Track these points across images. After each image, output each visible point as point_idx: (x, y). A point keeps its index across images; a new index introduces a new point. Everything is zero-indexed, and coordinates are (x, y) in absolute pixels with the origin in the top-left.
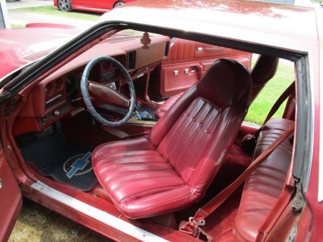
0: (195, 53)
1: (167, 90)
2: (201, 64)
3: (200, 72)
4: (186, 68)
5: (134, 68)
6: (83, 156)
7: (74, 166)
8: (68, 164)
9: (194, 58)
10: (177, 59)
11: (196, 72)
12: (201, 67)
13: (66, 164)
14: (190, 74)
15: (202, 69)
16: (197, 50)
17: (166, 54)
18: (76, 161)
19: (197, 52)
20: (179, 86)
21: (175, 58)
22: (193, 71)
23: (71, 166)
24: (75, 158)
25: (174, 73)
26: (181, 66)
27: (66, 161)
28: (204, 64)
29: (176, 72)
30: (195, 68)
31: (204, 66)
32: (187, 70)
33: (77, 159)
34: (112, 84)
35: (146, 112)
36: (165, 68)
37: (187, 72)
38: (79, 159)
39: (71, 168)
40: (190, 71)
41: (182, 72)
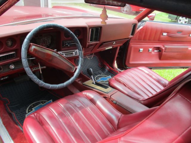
0: (160, 37)
1: (131, 62)
2: (164, 47)
3: (162, 52)
4: (151, 48)
5: (99, 41)
6: (46, 102)
7: (34, 109)
8: (32, 106)
9: (159, 40)
10: (144, 40)
11: (158, 52)
12: (163, 48)
13: (31, 106)
14: (153, 53)
15: (164, 50)
16: (162, 34)
17: (133, 34)
18: (39, 105)
19: (162, 36)
20: (142, 61)
21: (142, 39)
22: (155, 51)
23: (33, 109)
24: (39, 102)
25: (140, 50)
26: (146, 45)
27: (32, 103)
28: (166, 46)
29: (141, 49)
30: (158, 49)
31: (166, 49)
32: (151, 49)
33: (40, 103)
34: (76, 51)
35: (110, 76)
36: (132, 45)
37: (150, 51)
38: (41, 104)
39: (32, 110)
40: (153, 50)
41: (146, 50)
